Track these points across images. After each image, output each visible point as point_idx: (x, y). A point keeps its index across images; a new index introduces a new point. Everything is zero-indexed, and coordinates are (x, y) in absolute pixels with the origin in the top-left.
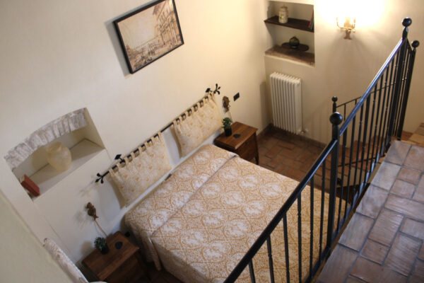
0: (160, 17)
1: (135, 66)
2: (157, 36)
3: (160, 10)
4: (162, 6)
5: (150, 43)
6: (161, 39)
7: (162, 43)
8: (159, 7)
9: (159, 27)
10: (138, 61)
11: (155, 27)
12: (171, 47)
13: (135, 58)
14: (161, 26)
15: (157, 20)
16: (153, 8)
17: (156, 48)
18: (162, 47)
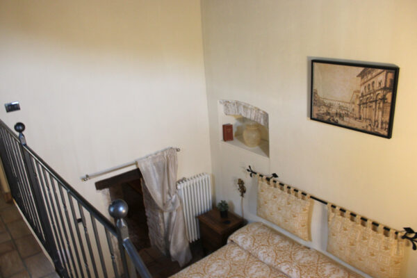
0: (366, 84)
1: (317, 114)
2: (353, 103)
3: (370, 77)
4: (374, 74)
5: (341, 104)
6: (357, 109)
7: (357, 116)
8: (369, 73)
9: (360, 95)
10: (321, 112)
11: (355, 92)
12: (369, 129)
13: (319, 106)
14: (363, 96)
15: (361, 85)
16: (361, 69)
17: (347, 115)
18: (356, 119)
